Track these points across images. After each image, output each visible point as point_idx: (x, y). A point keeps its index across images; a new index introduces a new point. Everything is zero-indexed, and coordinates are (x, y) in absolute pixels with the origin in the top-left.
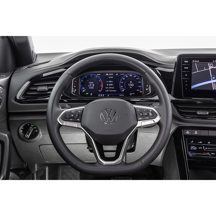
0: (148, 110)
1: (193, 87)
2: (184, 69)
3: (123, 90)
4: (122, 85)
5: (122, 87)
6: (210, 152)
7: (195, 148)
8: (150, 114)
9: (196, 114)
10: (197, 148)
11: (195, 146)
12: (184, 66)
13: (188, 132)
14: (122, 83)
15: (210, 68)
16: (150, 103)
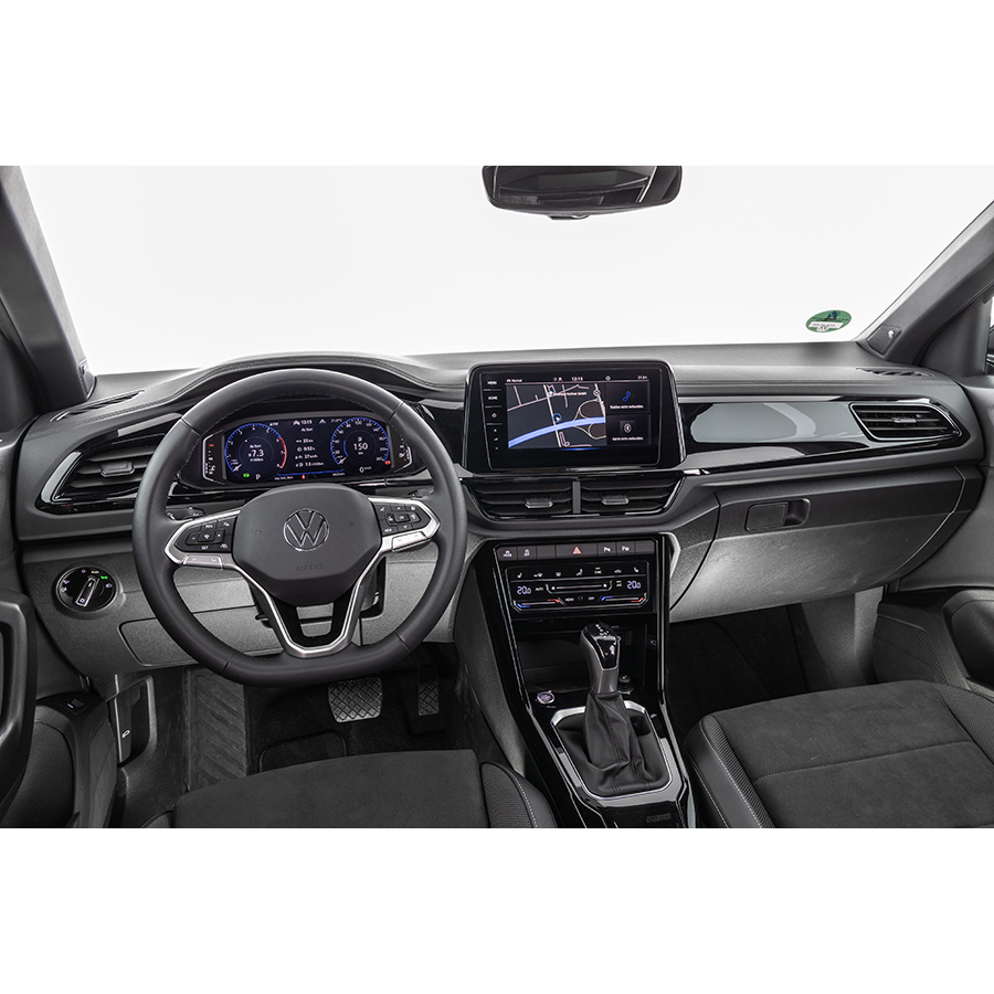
0: (407, 508)
1: (511, 444)
2: (487, 402)
3: (342, 461)
4: (337, 447)
5: (338, 452)
6: (563, 597)
7: (528, 591)
8: (413, 516)
9: (523, 507)
10: (533, 590)
11: (528, 585)
12: (486, 395)
13: (508, 554)
14: (337, 442)
15: (549, 395)
16: (411, 489)
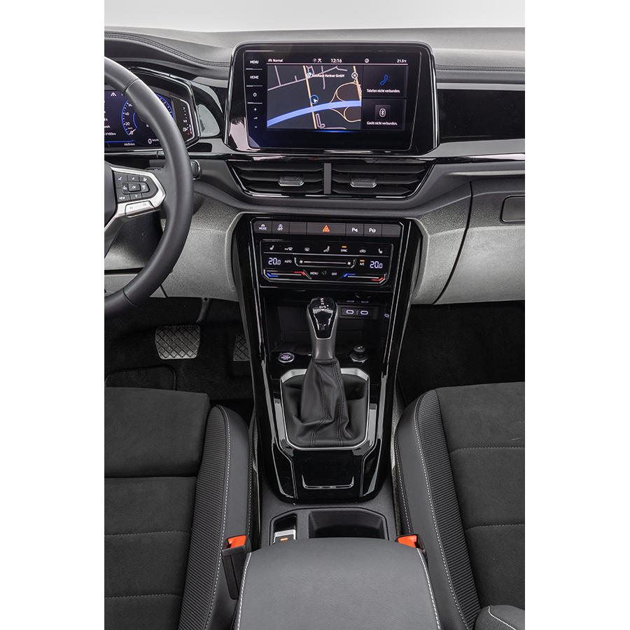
0: (140, 178)
1: (270, 123)
2: (249, 81)
3: (132, 133)
4: (127, 119)
5: (128, 124)
6: (308, 270)
7: (278, 262)
8: (144, 187)
9: (276, 185)
10: (283, 262)
11: (278, 257)
12: (249, 73)
13: (263, 228)
14: (127, 114)
15: (308, 76)
